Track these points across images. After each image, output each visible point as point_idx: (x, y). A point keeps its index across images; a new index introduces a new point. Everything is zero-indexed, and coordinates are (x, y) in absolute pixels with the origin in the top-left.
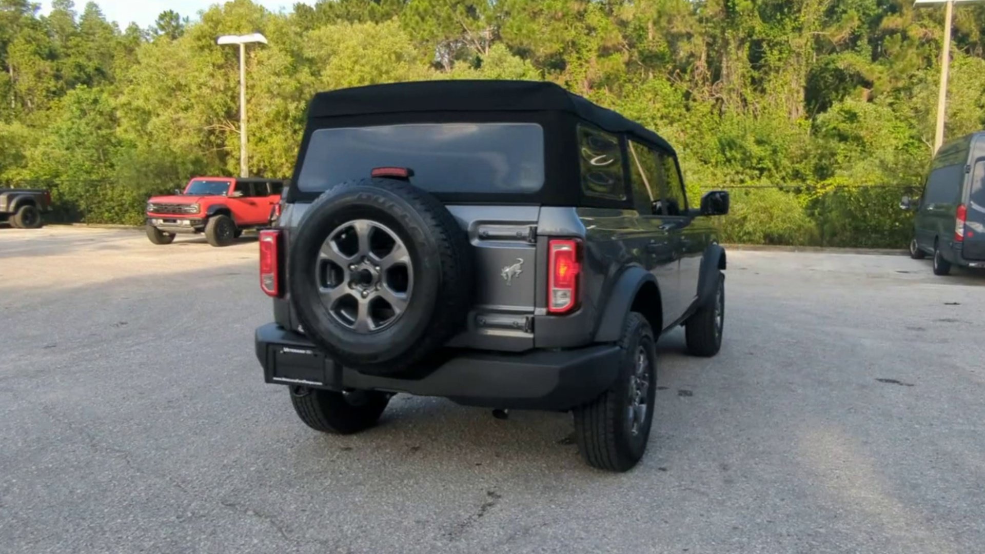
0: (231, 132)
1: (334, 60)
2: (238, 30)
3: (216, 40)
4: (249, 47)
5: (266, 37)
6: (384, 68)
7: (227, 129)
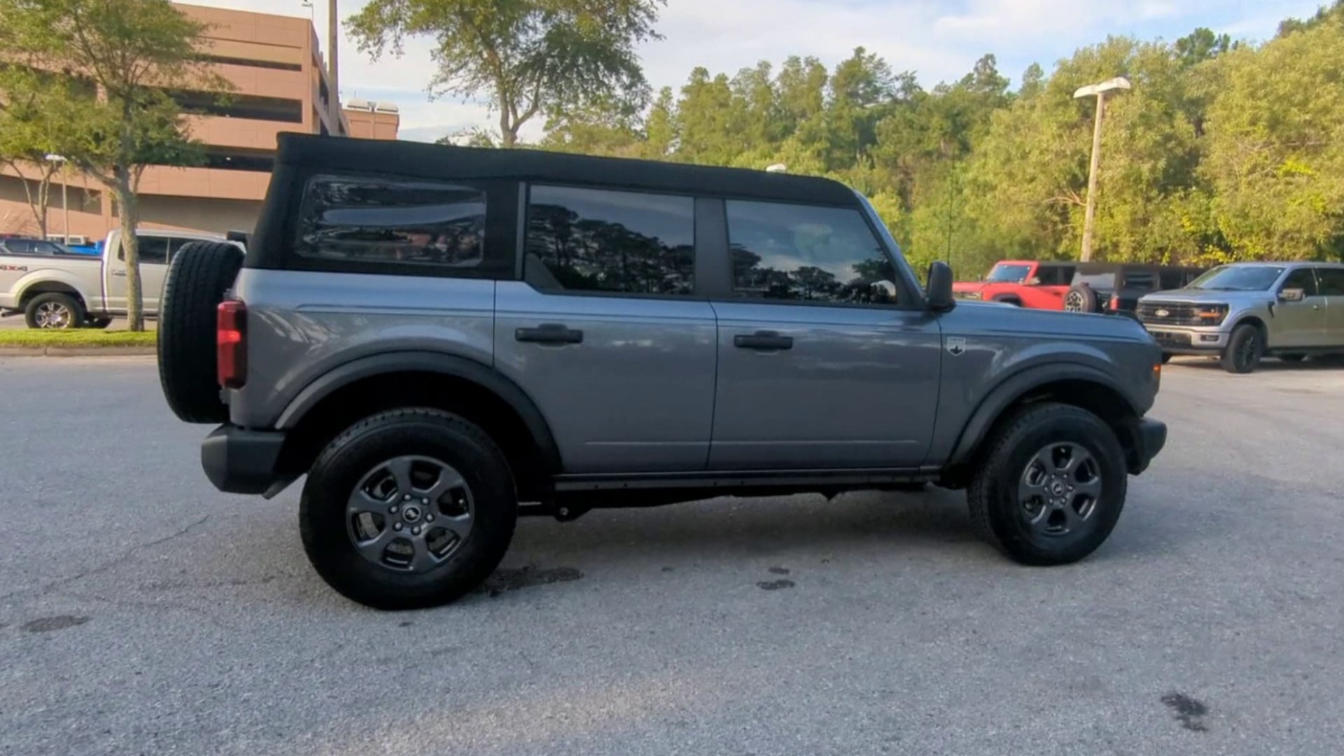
0: (1075, 205)
1: (1221, 97)
2: (1098, 75)
3: (1072, 94)
4: (1109, 95)
5: (1128, 79)
6: (1298, 98)
7: (1070, 202)
